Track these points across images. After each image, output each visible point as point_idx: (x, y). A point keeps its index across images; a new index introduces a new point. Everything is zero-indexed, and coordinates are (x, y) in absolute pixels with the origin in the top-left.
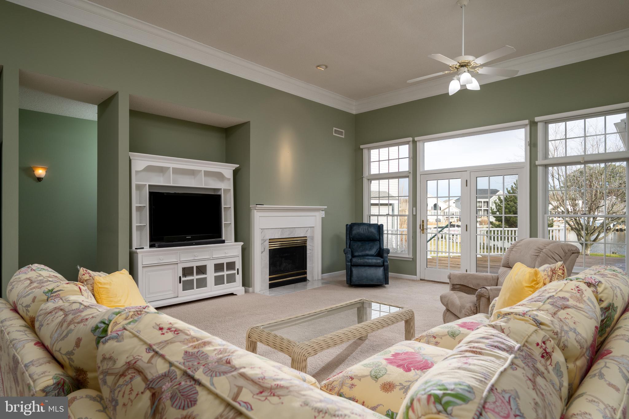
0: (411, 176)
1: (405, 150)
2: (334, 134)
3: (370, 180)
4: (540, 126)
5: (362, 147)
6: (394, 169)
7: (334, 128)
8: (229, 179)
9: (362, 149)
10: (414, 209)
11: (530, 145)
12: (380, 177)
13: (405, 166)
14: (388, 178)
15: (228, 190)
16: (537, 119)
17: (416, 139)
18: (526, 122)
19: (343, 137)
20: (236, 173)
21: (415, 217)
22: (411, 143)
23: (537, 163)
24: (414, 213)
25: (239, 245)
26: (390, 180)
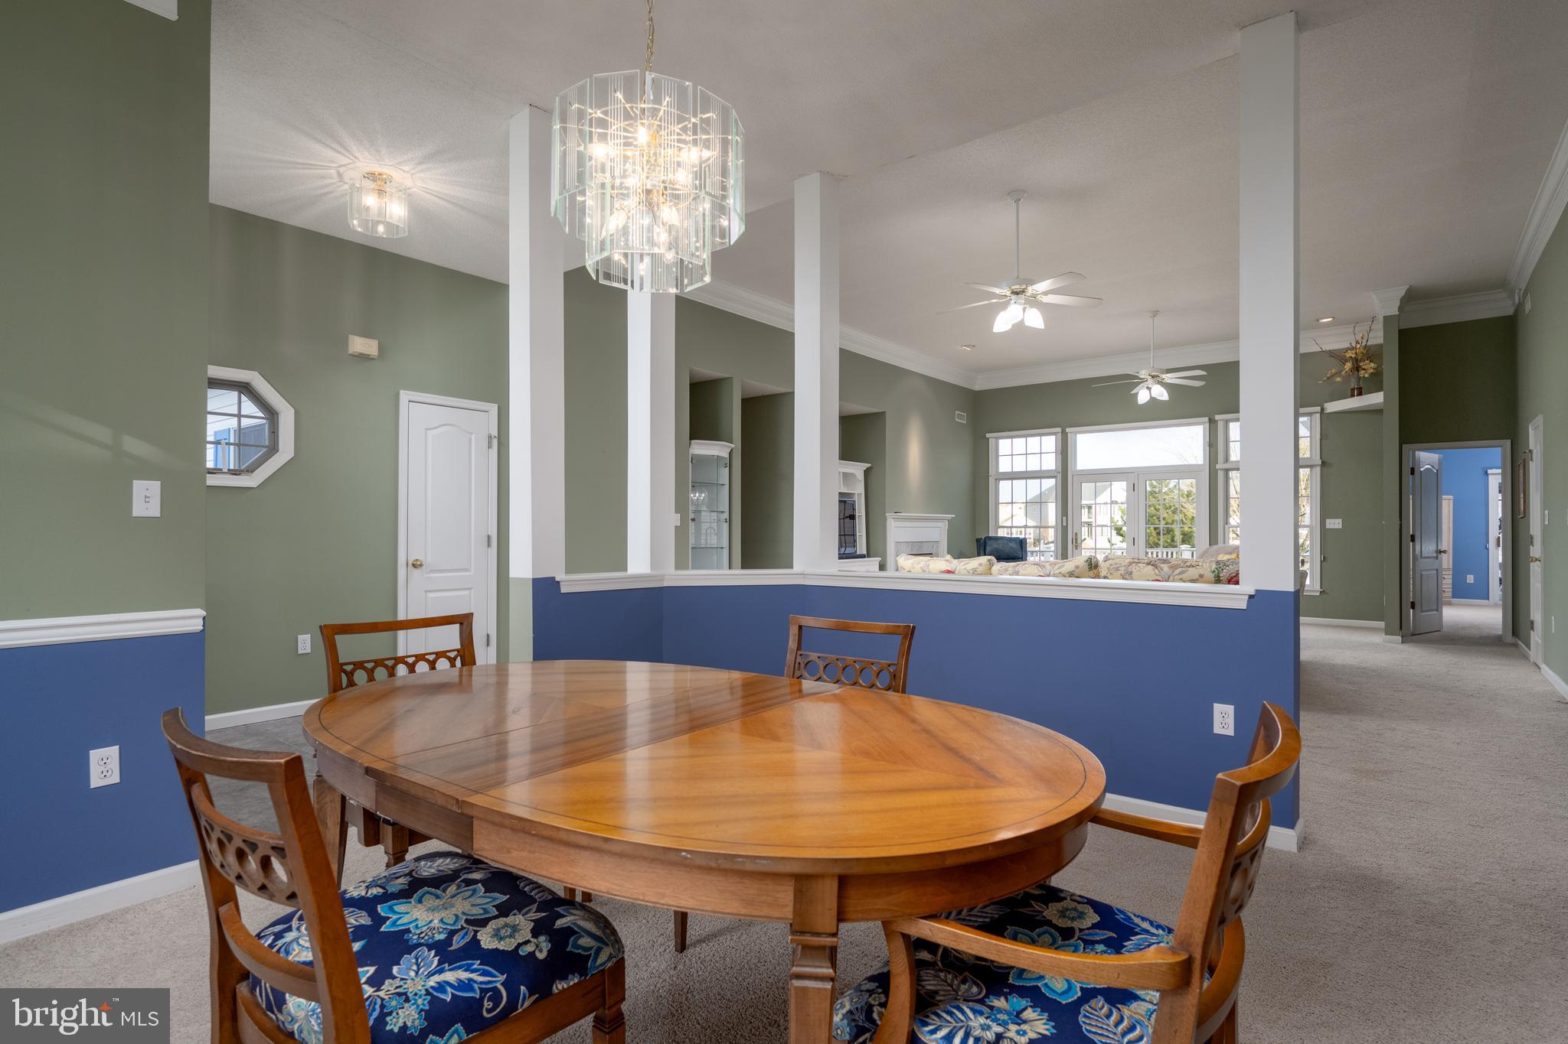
0: (1059, 476)
1: (1050, 442)
2: (957, 420)
3: (998, 480)
4: (1221, 425)
5: (988, 435)
6: (1033, 465)
7: (957, 412)
8: (861, 481)
9: (988, 439)
10: (1064, 518)
11: (1210, 445)
12: (1013, 476)
13: (1050, 463)
14: (1026, 478)
15: (860, 494)
16: (1217, 417)
17: (1068, 430)
18: (1206, 419)
19: (965, 422)
20: (867, 473)
21: (1065, 529)
22: (1060, 435)
23: (1218, 467)
24: (1065, 524)
25: (876, 561)
26: (1028, 481)
